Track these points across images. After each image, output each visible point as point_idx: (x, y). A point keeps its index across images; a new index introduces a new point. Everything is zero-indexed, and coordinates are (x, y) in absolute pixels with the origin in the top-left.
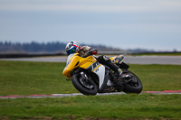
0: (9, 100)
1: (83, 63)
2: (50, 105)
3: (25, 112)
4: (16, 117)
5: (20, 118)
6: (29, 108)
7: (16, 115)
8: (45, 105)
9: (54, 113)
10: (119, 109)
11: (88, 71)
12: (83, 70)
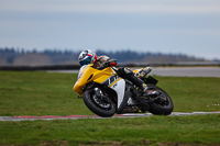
0: (69, 122)
1: (98, 76)
2: (120, 128)
3: (88, 135)
4: (78, 142)
5: (82, 143)
6: (93, 131)
7: (78, 139)
8: (113, 127)
9: (123, 136)
10: (203, 132)
11: (104, 87)
12: (97, 85)
